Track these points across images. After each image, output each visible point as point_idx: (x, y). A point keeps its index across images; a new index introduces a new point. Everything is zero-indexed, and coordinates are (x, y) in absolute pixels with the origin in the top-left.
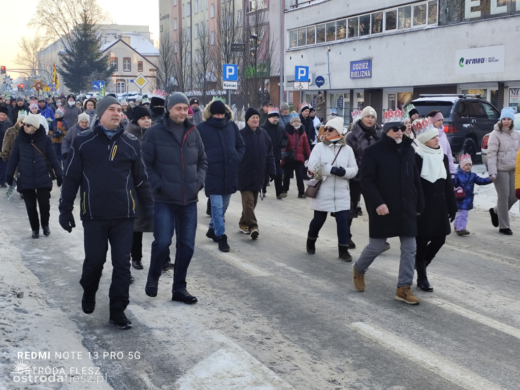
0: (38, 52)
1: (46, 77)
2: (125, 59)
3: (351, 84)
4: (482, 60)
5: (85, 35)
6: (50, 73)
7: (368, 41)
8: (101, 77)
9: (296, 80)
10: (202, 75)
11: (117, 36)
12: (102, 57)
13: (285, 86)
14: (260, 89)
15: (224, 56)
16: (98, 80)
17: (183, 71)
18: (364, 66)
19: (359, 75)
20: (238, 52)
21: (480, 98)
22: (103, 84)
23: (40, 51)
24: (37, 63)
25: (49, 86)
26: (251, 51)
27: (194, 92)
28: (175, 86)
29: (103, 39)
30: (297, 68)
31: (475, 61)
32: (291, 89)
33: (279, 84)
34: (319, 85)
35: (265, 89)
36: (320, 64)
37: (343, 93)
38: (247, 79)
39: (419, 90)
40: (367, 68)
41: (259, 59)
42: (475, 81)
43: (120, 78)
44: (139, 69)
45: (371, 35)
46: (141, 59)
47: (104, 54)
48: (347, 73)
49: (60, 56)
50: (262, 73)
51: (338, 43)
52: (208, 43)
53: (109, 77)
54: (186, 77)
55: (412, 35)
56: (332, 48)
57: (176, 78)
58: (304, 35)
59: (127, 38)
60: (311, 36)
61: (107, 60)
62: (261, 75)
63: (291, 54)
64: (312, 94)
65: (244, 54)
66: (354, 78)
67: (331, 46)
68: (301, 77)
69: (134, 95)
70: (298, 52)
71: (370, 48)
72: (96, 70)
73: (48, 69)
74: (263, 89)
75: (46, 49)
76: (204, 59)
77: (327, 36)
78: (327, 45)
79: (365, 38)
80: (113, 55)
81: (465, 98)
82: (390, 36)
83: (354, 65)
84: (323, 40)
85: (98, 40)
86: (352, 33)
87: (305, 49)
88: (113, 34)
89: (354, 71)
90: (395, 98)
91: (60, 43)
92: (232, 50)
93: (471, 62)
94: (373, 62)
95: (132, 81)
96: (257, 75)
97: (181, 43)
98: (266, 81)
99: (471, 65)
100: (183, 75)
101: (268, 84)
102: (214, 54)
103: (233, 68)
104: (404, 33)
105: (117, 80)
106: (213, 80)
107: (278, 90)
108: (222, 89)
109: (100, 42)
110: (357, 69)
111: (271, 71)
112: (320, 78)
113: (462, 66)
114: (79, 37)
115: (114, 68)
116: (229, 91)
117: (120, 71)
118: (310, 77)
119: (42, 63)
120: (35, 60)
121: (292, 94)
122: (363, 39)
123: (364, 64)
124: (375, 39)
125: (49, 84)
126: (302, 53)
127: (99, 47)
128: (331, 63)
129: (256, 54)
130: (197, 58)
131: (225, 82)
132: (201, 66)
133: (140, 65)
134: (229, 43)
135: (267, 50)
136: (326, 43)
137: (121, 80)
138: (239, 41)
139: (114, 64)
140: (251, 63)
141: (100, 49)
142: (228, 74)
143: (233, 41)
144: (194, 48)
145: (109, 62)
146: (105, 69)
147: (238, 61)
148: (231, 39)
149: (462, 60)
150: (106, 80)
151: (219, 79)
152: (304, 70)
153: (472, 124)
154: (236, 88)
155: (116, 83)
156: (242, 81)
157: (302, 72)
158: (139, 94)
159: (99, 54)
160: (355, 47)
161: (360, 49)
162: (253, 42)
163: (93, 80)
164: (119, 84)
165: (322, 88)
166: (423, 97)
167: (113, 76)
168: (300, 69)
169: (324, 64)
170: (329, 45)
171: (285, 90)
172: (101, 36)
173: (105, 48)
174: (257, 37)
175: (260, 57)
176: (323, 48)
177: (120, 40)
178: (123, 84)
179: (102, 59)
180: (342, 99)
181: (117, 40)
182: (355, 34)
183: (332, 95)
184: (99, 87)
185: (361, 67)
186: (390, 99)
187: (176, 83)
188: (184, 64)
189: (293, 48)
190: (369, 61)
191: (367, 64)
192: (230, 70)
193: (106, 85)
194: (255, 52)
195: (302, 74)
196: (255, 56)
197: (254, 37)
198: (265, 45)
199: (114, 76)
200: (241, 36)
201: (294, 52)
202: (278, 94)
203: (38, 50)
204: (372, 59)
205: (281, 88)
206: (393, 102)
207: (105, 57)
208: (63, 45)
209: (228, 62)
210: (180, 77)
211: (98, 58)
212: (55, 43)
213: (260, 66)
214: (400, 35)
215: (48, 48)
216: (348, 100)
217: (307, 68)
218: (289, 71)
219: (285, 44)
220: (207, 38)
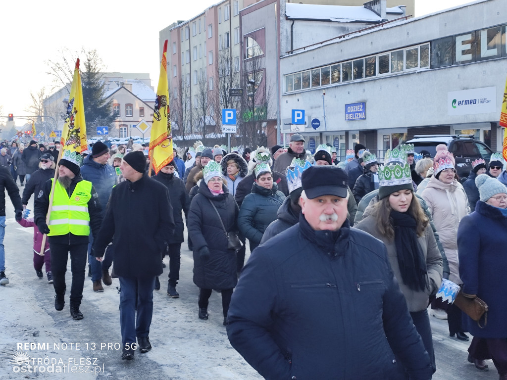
0: (44, 100)
1: (51, 122)
2: (127, 105)
3: (346, 126)
4: (474, 102)
5: (89, 83)
6: (55, 119)
7: (362, 84)
8: (105, 123)
9: (293, 123)
10: (201, 118)
11: (119, 83)
12: (105, 104)
13: (282, 129)
14: (258, 132)
15: (222, 101)
16: (101, 125)
17: (184, 116)
18: (358, 108)
19: (354, 117)
20: (237, 97)
21: (473, 138)
22: (106, 129)
23: (46, 98)
24: (43, 111)
25: (55, 131)
26: (249, 96)
27: (195, 136)
28: (176, 130)
29: (106, 86)
30: (293, 111)
31: (467, 102)
32: (288, 131)
33: (276, 127)
34: (315, 127)
35: (263, 132)
36: (316, 107)
37: (338, 135)
38: (245, 123)
39: (413, 131)
40: (362, 110)
41: (257, 103)
42: (468, 122)
43: (122, 123)
44: (140, 115)
45: (364, 79)
46: (142, 105)
47: (107, 101)
48: (342, 115)
49: (65, 103)
50: (259, 117)
51: (333, 87)
52: (207, 89)
53: (112, 122)
54: (186, 121)
55: (405, 78)
56: (328, 92)
57: (177, 122)
58: (299, 79)
59: (129, 85)
60: (306, 80)
61: (109, 106)
62: (259, 119)
63: (287, 98)
64: (309, 136)
65: (242, 98)
66: (349, 120)
67: (326, 90)
68: (298, 120)
69: (137, 139)
70: (294, 96)
71: (364, 91)
72: (100, 117)
73: (53, 115)
74: (261, 132)
75: (51, 97)
76: (204, 104)
77: (322, 80)
78: (322, 89)
79: (359, 81)
80: (115, 102)
81: (458, 138)
82: (384, 80)
83: (349, 107)
84: (318, 84)
85: (102, 88)
86: (346, 77)
87: (301, 93)
88: (116, 82)
89: (348, 113)
90: (389, 138)
91: (65, 91)
92: (231, 95)
93: (464, 103)
94: (368, 105)
95: (134, 126)
96: (255, 118)
97: (181, 89)
98: (264, 124)
99: (464, 106)
100: (184, 120)
101: (265, 127)
102: (213, 100)
103: (232, 113)
104: (397, 77)
105: (120, 126)
106: (212, 124)
107: (275, 132)
108: (221, 133)
109: (103, 90)
110: (352, 111)
111: (268, 115)
112: (316, 120)
113: (455, 107)
114: (84, 85)
115: (117, 114)
116: (229, 134)
117: (122, 117)
118: (306, 120)
119: (48, 110)
120: (41, 108)
121: (288, 136)
122: (358, 83)
123: (358, 106)
124: (369, 83)
125: (54, 130)
126: (298, 96)
127: (102, 95)
128: (326, 106)
129: (253, 98)
130: (196, 103)
131: (224, 126)
132: (201, 111)
133: (142, 110)
134: (227, 88)
135: (264, 95)
136: (321, 87)
137: (124, 125)
138: (237, 86)
139: (117, 110)
140: (249, 108)
141: (104, 96)
142: (227, 118)
143: (231, 86)
144: (193, 94)
145: (111, 108)
146: (108, 115)
147: (237, 106)
148: (229, 85)
149: (455, 101)
150: (109, 126)
151: (218, 123)
152: (301, 113)
153: (467, 163)
154: (235, 132)
155: (118, 128)
156: (240, 124)
157: (299, 115)
158: (141, 139)
159: (102, 101)
160: (349, 91)
161: (354, 92)
162: (251, 88)
163: (97, 126)
164: (122, 129)
165: (318, 130)
166: (417, 138)
167: (115, 121)
168: (296, 113)
169: (319, 107)
170: (324, 89)
171: (282, 133)
172: (104, 84)
173: (108, 95)
174: (254, 83)
175: (258, 101)
176: (319, 91)
177: (123, 87)
178: (125, 129)
179: (105, 106)
180: (338, 141)
181: (120, 87)
182: (349, 78)
183: (327, 137)
184: (103, 132)
185: (355, 109)
186: (385, 140)
187: (176, 127)
188: (184, 109)
189: (289, 92)
190: (364, 104)
191: (362, 106)
192: (229, 114)
193: (110, 130)
194: (253, 96)
195: (298, 117)
196: (253, 100)
197: (252, 83)
198: (262, 90)
199: (117, 121)
200: (239, 80)
201: (290, 96)
202: (275, 137)
203: (44, 98)
204: (366, 101)
205: (278, 131)
206: (388, 143)
207: (108, 104)
208: (68, 92)
209: (227, 107)
210: (180, 122)
211: (101, 105)
212: (60, 91)
213: (258, 109)
214: (393, 79)
215: (53, 95)
216: (343, 141)
217: (303, 111)
218: (286, 114)
219: (281, 89)
220: (206, 84)
